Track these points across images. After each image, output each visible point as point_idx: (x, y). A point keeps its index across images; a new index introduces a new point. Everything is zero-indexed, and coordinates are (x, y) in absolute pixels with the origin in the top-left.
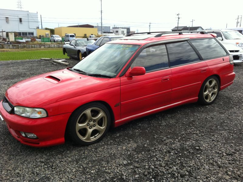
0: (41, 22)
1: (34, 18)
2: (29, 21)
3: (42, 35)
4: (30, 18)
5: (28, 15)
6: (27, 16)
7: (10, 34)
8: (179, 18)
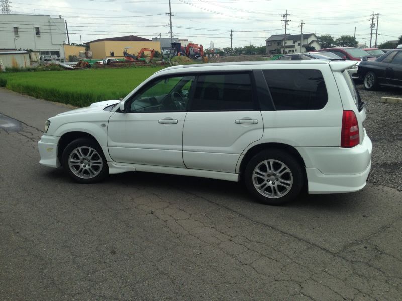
0: (68, 34)
1: (59, 27)
3: (72, 56)
4: (52, 27)
8: (287, 21)
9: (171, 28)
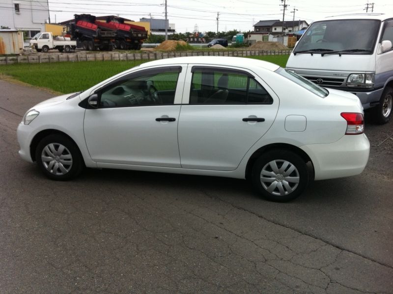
4: (34, 4)
8: (285, 6)
9: (166, 8)
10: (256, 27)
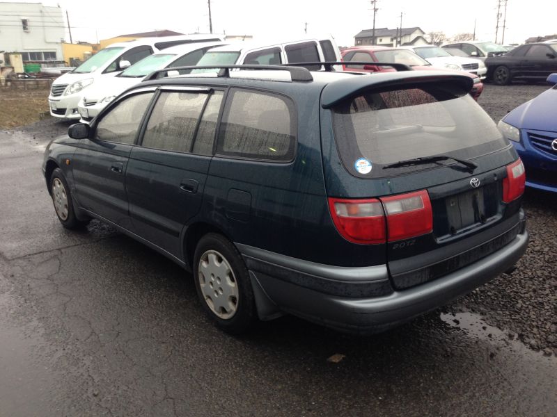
0: (69, 27)
1: (55, 19)
2: (46, 24)
3: (74, 59)
4: (46, 19)
5: (41, 12)
6: (40, 14)
7: (12, 57)
8: (375, 10)
10: (357, 38)
